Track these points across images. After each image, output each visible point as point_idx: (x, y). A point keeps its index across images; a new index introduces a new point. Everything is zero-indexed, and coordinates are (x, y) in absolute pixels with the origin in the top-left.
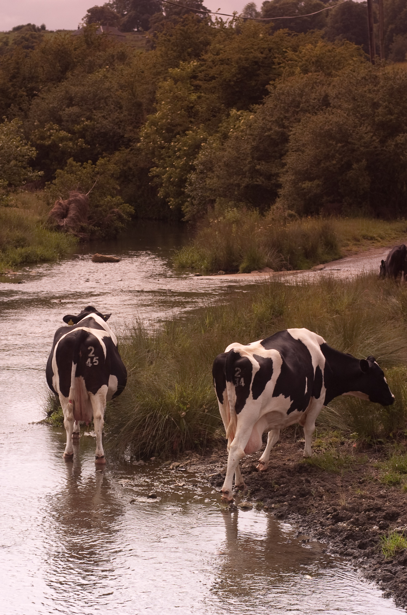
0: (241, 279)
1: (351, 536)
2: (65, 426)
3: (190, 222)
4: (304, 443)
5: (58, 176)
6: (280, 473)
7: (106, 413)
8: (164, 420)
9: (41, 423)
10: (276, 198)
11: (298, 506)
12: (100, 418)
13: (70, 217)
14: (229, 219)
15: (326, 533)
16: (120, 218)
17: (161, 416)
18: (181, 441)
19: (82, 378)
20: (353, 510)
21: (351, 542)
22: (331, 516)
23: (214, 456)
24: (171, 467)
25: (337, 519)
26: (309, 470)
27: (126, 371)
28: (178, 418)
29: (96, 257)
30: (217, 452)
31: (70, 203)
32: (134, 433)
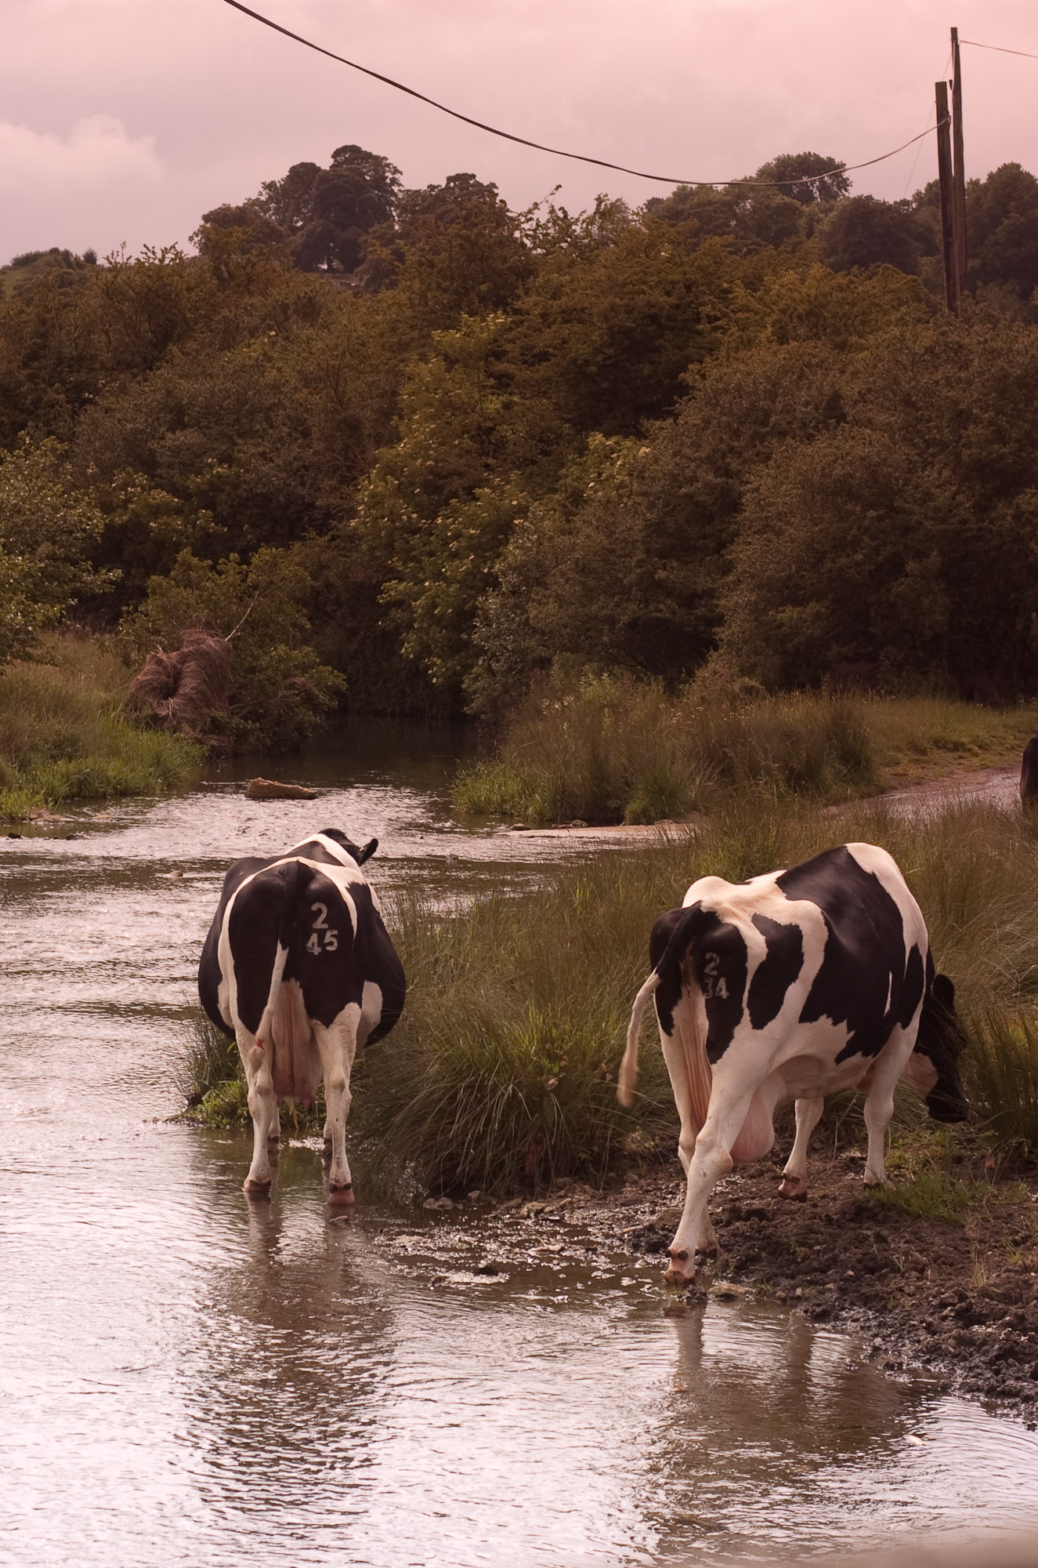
0: (631, 838)
1: (1010, 1352)
3: (483, 716)
5: (154, 593)
8: (503, 1094)
9: (174, 1120)
10: (709, 651)
11: (863, 1291)
12: (342, 1087)
13: (185, 695)
14: (590, 702)
15: (946, 1349)
16: (309, 700)
17: (495, 1086)
18: (546, 1154)
19: (295, 984)
20: (1007, 1298)
21: (1010, 1366)
22: (951, 1311)
23: (629, 1191)
24: (524, 1211)
25: (967, 1317)
26: (880, 1217)
28: (542, 1091)
29: (256, 786)
30: (635, 1183)
31: (183, 660)
32: (425, 1127)
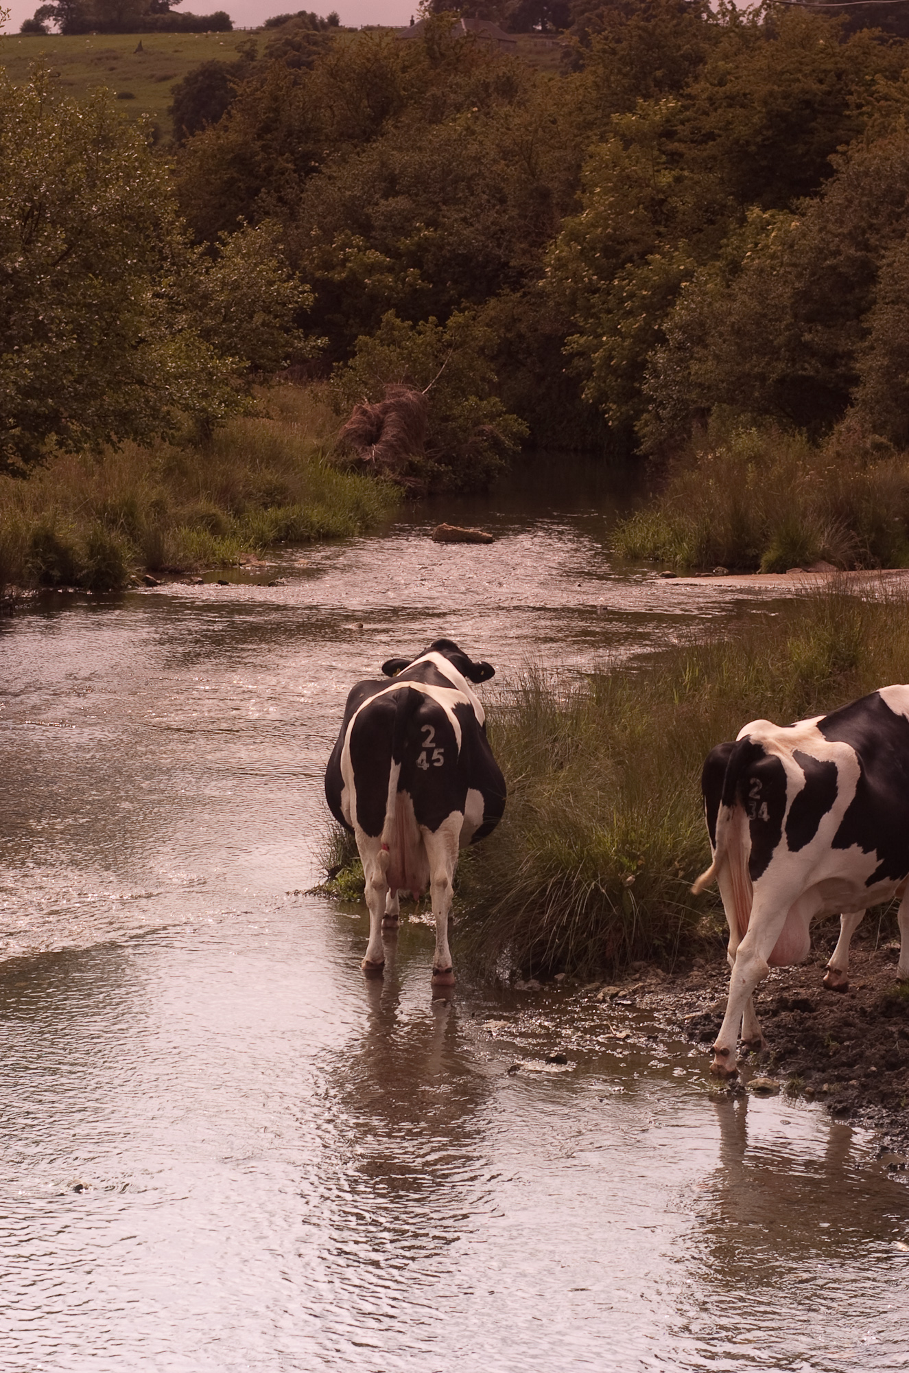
0: (763, 587)
2: (368, 900)
3: (651, 457)
4: (899, 950)
5: (361, 351)
6: (843, 1015)
7: (458, 873)
8: (586, 891)
9: (313, 892)
10: (846, 407)
11: (881, 1088)
12: (444, 884)
13: (387, 441)
14: (740, 453)
16: (496, 445)
17: (579, 883)
18: (624, 940)
19: (407, 796)
23: (696, 975)
24: (600, 996)
27: (502, 785)
28: (617, 890)
29: (441, 531)
30: (702, 967)
31: (386, 410)
32: (518, 918)
